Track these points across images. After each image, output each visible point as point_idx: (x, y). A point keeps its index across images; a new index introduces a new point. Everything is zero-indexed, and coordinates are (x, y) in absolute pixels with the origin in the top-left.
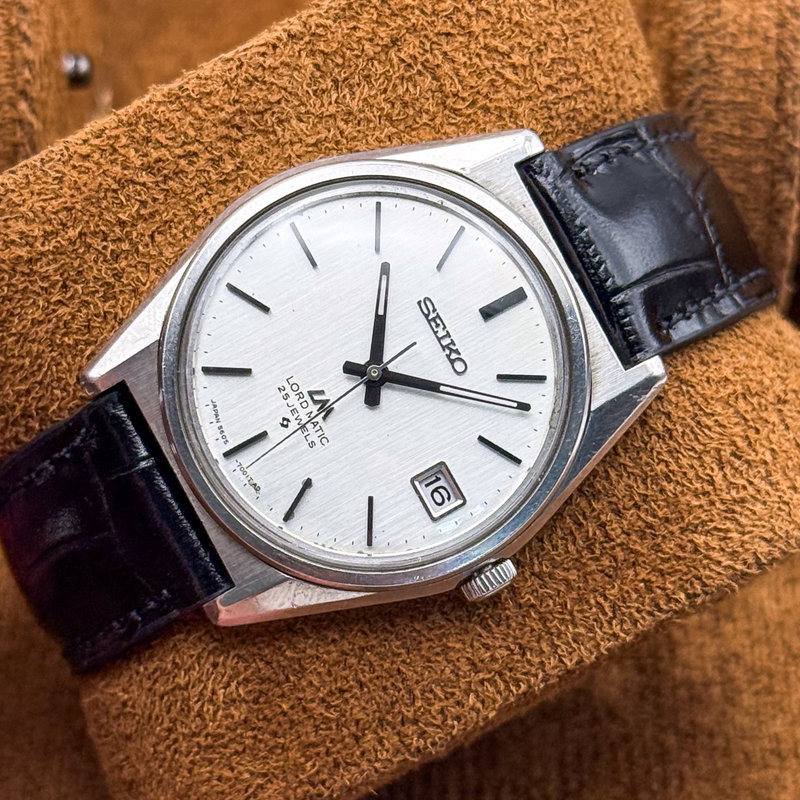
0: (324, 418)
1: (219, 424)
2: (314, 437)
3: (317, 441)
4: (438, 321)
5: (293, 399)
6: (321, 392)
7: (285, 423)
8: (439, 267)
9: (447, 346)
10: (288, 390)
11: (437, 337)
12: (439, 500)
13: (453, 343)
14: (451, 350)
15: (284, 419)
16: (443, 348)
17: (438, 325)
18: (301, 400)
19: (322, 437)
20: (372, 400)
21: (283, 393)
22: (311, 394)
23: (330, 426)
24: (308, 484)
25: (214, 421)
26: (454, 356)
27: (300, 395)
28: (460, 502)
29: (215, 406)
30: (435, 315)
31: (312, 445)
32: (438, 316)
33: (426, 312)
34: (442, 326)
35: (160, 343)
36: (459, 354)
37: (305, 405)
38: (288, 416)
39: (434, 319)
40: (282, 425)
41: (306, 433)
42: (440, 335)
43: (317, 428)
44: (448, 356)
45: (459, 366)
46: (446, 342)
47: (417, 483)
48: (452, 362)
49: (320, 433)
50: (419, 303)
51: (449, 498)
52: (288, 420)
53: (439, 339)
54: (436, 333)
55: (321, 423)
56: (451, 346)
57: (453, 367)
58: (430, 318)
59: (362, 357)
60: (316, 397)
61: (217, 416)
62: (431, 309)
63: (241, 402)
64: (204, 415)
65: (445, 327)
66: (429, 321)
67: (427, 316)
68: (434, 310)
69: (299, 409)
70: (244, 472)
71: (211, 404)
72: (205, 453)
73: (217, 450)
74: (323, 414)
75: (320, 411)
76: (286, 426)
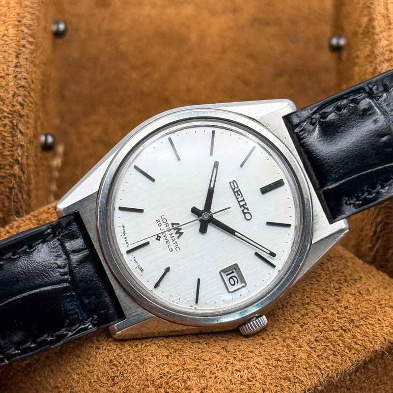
0: (178, 237)
1: (125, 236)
2: (173, 246)
3: (174, 248)
4: (239, 193)
5: (163, 226)
6: (178, 224)
8: (242, 166)
9: (243, 206)
10: (161, 222)
11: (238, 201)
12: (233, 283)
13: (246, 204)
14: (245, 208)
15: (158, 236)
16: (241, 206)
17: (239, 195)
18: (167, 227)
19: (177, 247)
20: (203, 230)
21: (159, 223)
22: (173, 224)
23: (181, 241)
24: (168, 270)
25: (123, 234)
26: (246, 211)
27: (167, 225)
28: (243, 285)
29: (124, 227)
30: (237, 189)
31: (171, 250)
32: (239, 190)
33: (233, 188)
34: (241, 195)
35: (98, 192)
36: (248, 210)
38: (160, 235)
39: (237, 192)
40: (157, 239)
41: (169, 244)
42: (239, 200)
43: (175, 242)
44: (243, 211)
45: (248, 216)
46: (242, 203)
47: (222, 273)
48: (245, 214)
49: (176, 244)
50: (230, 183)
51: (238, 282)
52: (160, 237)
53: (239, 202)
54: (237, 198)
55: (176, 239)
56: (245, 206)
57: (245, 217)
58: (235, 191)
59: (201, 207)
61: (124, 232)
62: (236, 186)
64: (118, 231)
65: (242, 196)
66: (234, 192)
67: (233, 190)
68: (237, 187)
70: (136, 261)
71: (122, 226)
72: (118, 250)
73: (123, 249)
74: (178, 235)
75: (176, 233)
76: (159, 240)
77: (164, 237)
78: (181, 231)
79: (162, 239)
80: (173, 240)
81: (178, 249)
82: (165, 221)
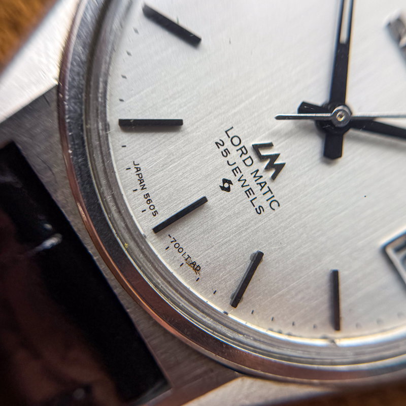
0: (274, 177)
1: (145, 192)
2: (262, 201)
3: (266, 205)
5: (234, 155)
6: (270, 146)
7: (226, 185)
10: (228, 144)
15: (225, 181)
18: (244, 157)
19: (272, 200)
20: (332, 152)
21: (222, 148)
22: (256, 148)
23: (282, 187)
24: (258, 259)
25: (139, 188)
27: (243, 151)
29: (138, 169)
31: (260, 210)
35: (59, 89)
37: (249, 162)
38: (230, 177)
40: (223, 188)
41: (252, 197)
43: (265, 189)
47: (390, 251)
49: (269, 195)
52: (230, 182)
55: (270, 183)
59: (319, 97)
60: (264, 153)
61: (141, 181)
63: (172, 161)
64: (125, 180)
69: (242, 167)
70: (180, 249)
71: (133, 167)
72: (132, 229)
73: (145, 224)
74: (272, 172)
75: (267, 168)
76: (228, 190)
77: (239, 180)
78: (277, 162)
79: (236, 186)
80: (262, 185)
81: (274, 205)
82: (236, 141)
